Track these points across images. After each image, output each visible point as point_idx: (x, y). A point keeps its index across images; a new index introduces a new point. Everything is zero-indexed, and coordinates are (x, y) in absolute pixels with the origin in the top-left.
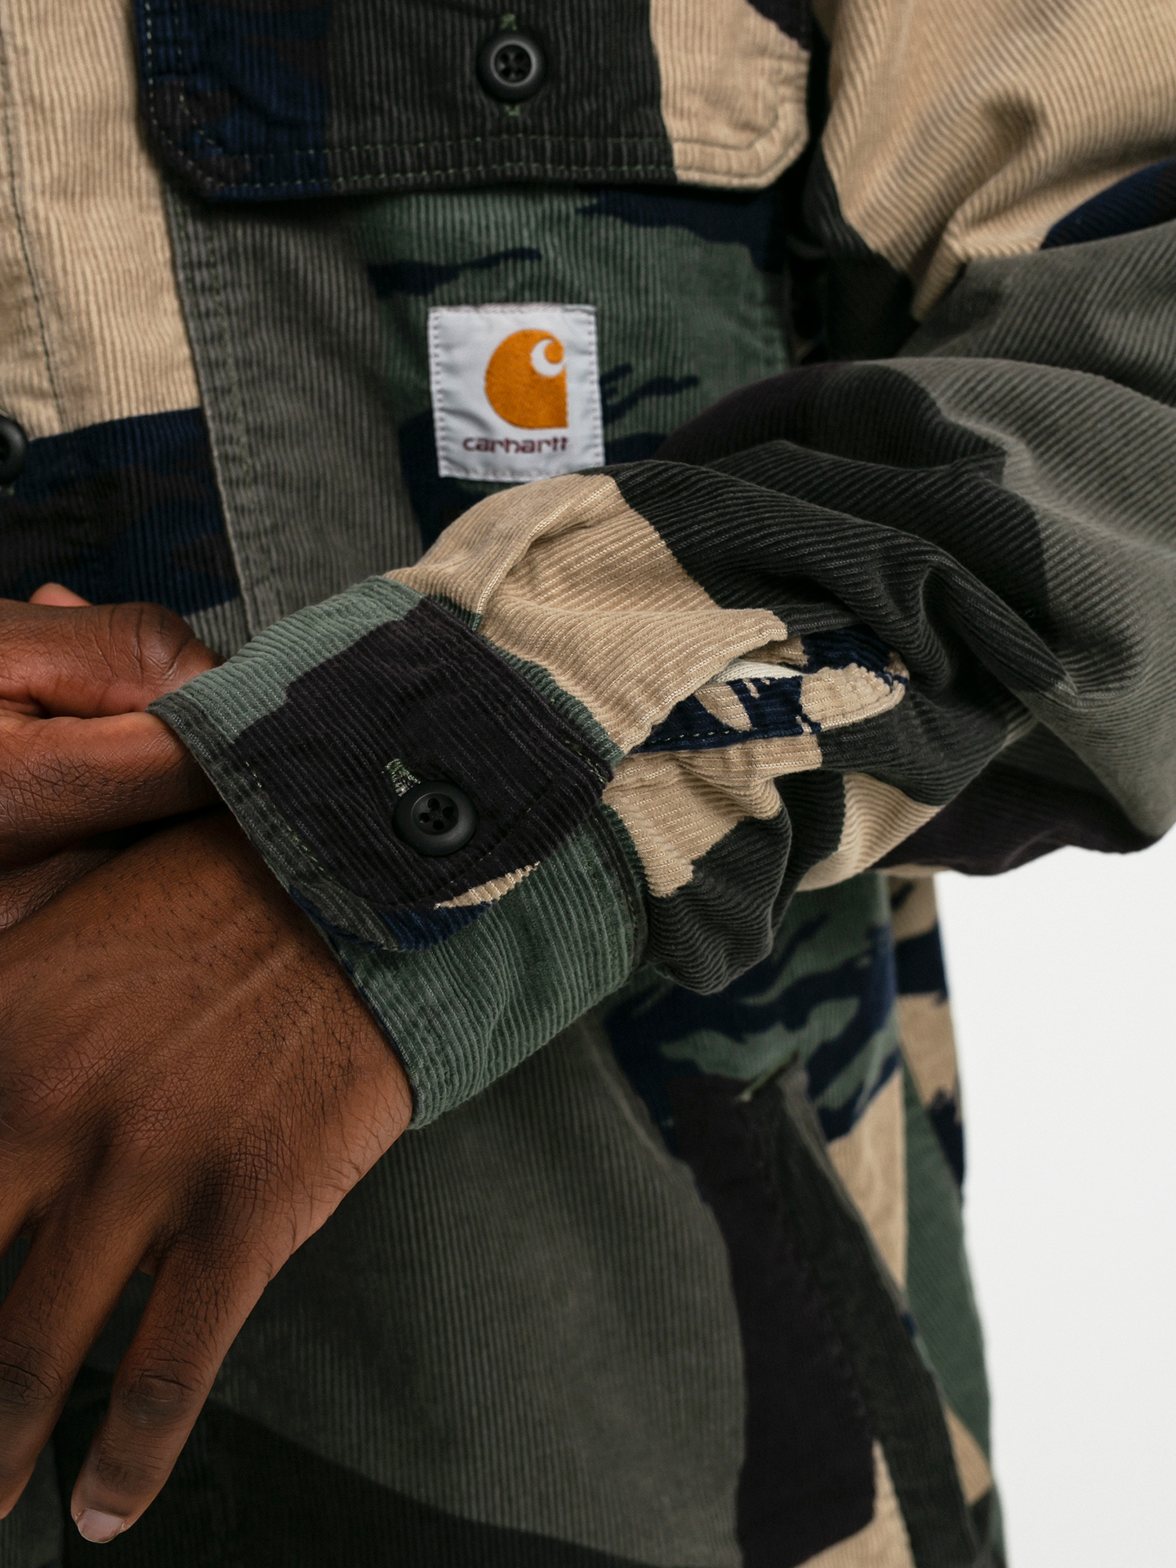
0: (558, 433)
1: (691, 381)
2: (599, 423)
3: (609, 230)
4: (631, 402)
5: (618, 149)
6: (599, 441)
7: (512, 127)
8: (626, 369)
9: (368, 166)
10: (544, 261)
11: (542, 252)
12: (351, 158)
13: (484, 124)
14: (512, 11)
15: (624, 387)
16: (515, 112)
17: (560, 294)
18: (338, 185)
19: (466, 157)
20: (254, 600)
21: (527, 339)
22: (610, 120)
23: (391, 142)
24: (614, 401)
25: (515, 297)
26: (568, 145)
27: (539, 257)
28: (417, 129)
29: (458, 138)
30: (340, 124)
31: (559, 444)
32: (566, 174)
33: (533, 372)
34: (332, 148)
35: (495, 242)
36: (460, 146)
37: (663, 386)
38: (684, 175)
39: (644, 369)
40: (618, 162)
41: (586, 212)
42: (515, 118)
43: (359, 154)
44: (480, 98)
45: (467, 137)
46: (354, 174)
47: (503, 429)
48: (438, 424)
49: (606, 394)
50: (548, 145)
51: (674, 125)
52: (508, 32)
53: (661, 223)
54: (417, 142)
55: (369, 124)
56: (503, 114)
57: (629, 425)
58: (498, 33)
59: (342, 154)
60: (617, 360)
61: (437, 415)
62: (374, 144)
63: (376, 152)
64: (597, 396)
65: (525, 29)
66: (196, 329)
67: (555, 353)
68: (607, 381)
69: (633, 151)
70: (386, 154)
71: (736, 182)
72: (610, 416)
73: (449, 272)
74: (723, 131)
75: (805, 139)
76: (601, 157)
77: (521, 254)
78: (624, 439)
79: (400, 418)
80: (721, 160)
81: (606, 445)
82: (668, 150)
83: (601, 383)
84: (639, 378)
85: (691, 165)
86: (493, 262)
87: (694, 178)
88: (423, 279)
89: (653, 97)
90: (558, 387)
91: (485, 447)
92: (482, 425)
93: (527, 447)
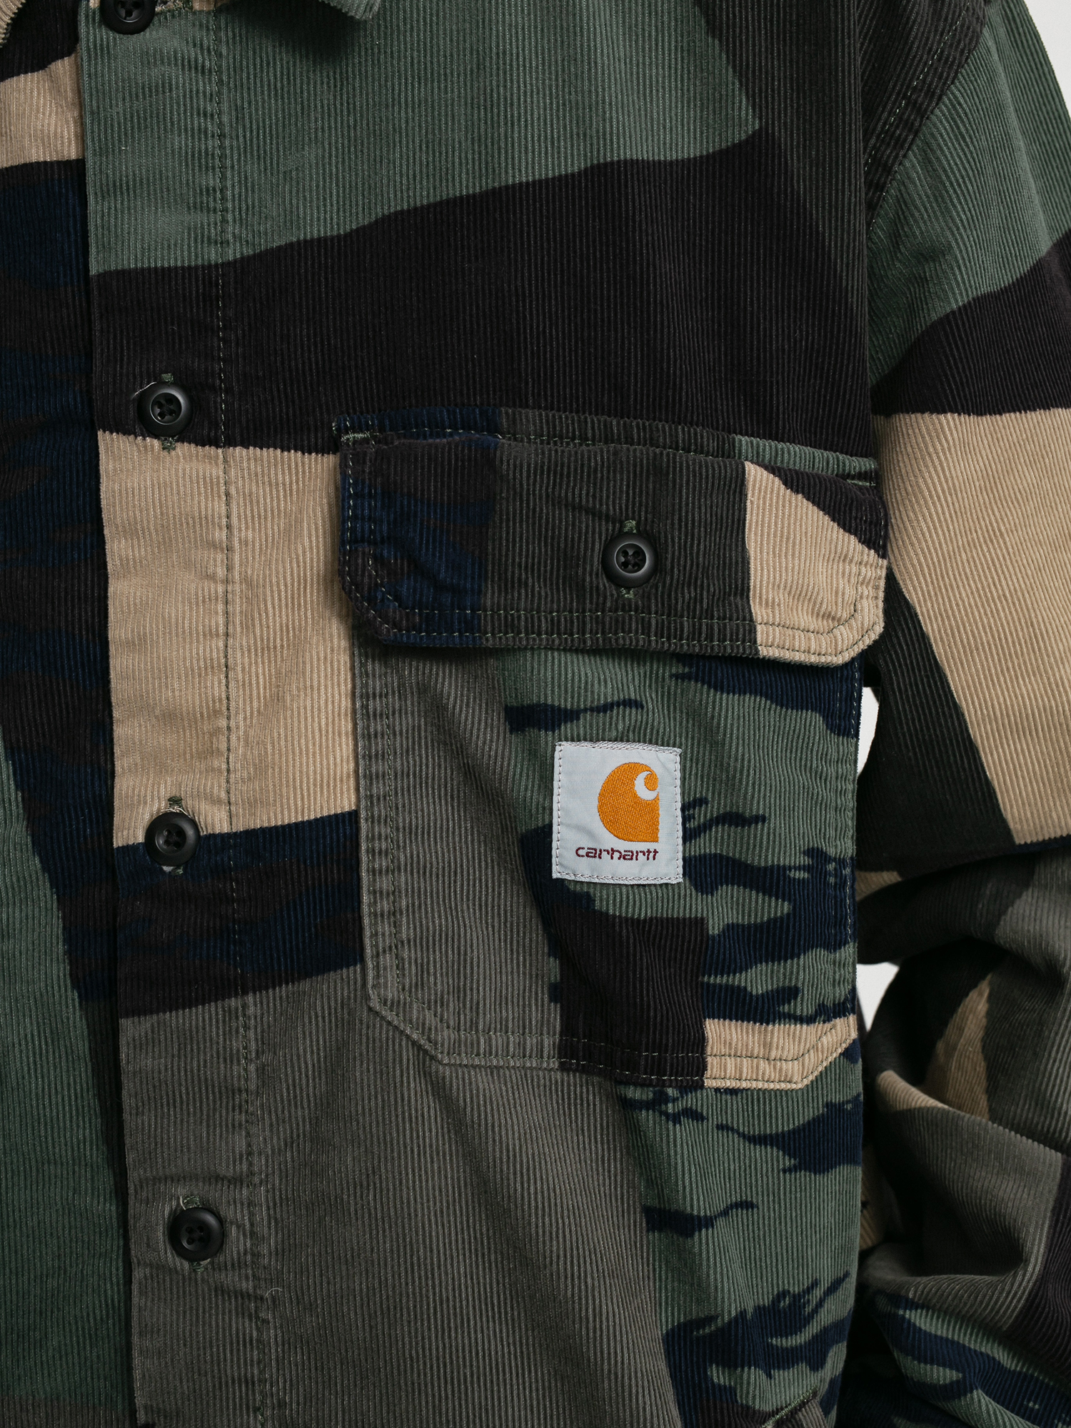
0: (651, 846)
2: (680, 841)
3: (697, 693)
4: (705, 827)
5: (710, 628)
6: (680, 855)
7: (627, 605)
8: (701, 802)
9: (511, 626)
10: (645, 710)
11: (644, 703)
12: (499, 619)
13: (604, 603)
14: (633, 519)
15: (701, 816)
16: (630, 595)
18: (487, 640)
19: (588, 626)
20: (376, 967)
21: (632, 770)
22: (705, 606)
23: (532, 610)
24: (692, 825)
25: (622, 738)
26: (669, 623)
27: (642, 707)
28: (552, 601)
29: (584, 611)
30: (493, 593)
31: (652, 855)
32: (666, 645)
33: (635, 796)
34: (485, 611)
35: (607, 693)
36: (585, 616)
37: (734, 819)
38: (765, 651)
40: (710, 637)
41: (681, 676)
42: (629, 600)
43: (506, 617)
44: (603, 582)
45: (590, 611)
46: (500, 632)
47: (611, 841)
48: (555, 837)
49: (686, 819)
50: (653, 622)
52: (629, 535)
54: (551, 612)
55: (516, 595)
56: (620, 596)
57: (704, 846)
58: (622, 535)
59: (492, 616)
60: (695, 794)
61: (555, 828)
62: (518, 611)
63: (519, 617)
64: (680, 820)
65: (642, 534)
66: (364, 748)
67: (651, 782)
68: (688, 810)
69: (722, 631)
70: (526, 619)
71: (814, 659)
72: (689, 836)
73: (571, 715)
74: (805, 620)
75: (879, 628)
76: (695, 634)
77: (628, 703)
78: (702, 859)
79: (522, 829)
80: (800, 640)
81: (684, 859)
82: (753, 630)
83: (683, 810)
84: (713, 809)
85: (770, 643)
86: (607, 709)
87: (774, 653)
88: (553, 719)
89: (744, 589)
90: (651, 809)
91: (594, 853)
92: (591, 834)
93: (628, 856)
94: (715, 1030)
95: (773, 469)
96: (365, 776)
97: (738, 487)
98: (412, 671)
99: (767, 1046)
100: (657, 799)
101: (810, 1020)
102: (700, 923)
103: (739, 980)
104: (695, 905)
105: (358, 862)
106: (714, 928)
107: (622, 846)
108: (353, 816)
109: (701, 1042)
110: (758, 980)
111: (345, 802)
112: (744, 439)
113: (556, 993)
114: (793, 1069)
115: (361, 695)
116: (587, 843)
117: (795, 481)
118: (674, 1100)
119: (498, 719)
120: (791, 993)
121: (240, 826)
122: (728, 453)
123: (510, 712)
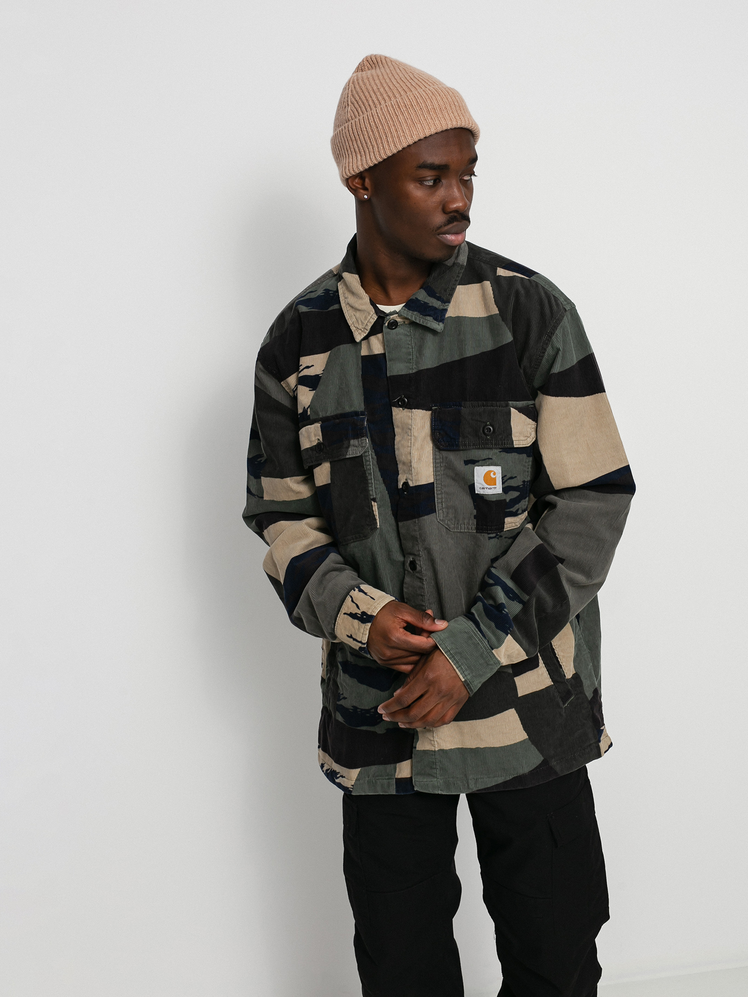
0: (495, 486)
1: (516, 477)
2: (501, 484)
3: (504, 454)
4: (507, 480)
5: (505, 443)
6: (501, 488)
7: (488, 440)
8: (506, 475)
9: (465, 445)
10: (493, 459)
13: (484, 439)
14: (488, 422)
15: (505, 479)
16: (489, 437)
17: (495, 464)
18: (460, 447)
19: (481, 444)
20: (439, 513)
21: (490, 472)
22: (503, 438)
23: (469, 441)
24: (503, 481)
25: (489, 465)
26: (497, 442)
28: (473, 440)
29: (479, 441)
30: (461, 439)
31: (496, 488)
32: (497, 446)
33: (491, 477)
35: (485, 457)
37: (511, 478)
38: (515, 446)
39: (509, 476)
40: (505, 445)
41: (500, 452)
43: (464, 443)
44: (483, 435)
45: (481, 441)
46: (463, 446)
47: (486, 486)
48: (475, 485)
50: (493, 442)
51: (514, 438)
52: (488, 425)
53: (512, 453)
54: (473, 442)
55: (465, 438)
56: (487, 437)
57: (506, 484)
58: (486, 425)
59: (461, 442)
60: (504, 474)
62: (466, 442)
64: (501, 480)
65: (491, 425)
66: (435, 469)
67: (494, 474)
69: (507, 443)
70: (468, 443)
71: (524, 446)
72: (503, 483)
73: (478, 461)
74: (522, 438)
75: (535, 438)
76: (502, 444)
77: (489, 459)
78: (505, 487)
79: (469, 484)
80: (521, 442)
81: (503, 488)
82: (513, 441)
83: (502, 478)
84: (508, 477)
85: (517, 444)
86: (485, 460)
87: (517, 446)
88: (474, 462)
89: (511, 434)
90: (495, 479)
91: (483, 488)
92: (483, 485)
94: (507, 520)
95: (516, 408)
96: (436, 475)
97: (509, 413)
98: (445, 454)
99: (515, 521)
100: (495, 478)
101: (521, 514)
103: (511, 509)
104: (504, 497)
105: (434, 492)
106: (508, 500)
107: (489, 487)
108: (433, 483)
109: (503, 522)
110: (515, 509)
111: (432, 481)
112: (511, 402)
113: (475, 517)
114: (518, 524)
115: (435, 459)
117: (520, 410)
118: (498, 535)
119: (463, 463)
120: (518, 510)
121: (414, 485)
122: (507, 405)
123: (464, 461)
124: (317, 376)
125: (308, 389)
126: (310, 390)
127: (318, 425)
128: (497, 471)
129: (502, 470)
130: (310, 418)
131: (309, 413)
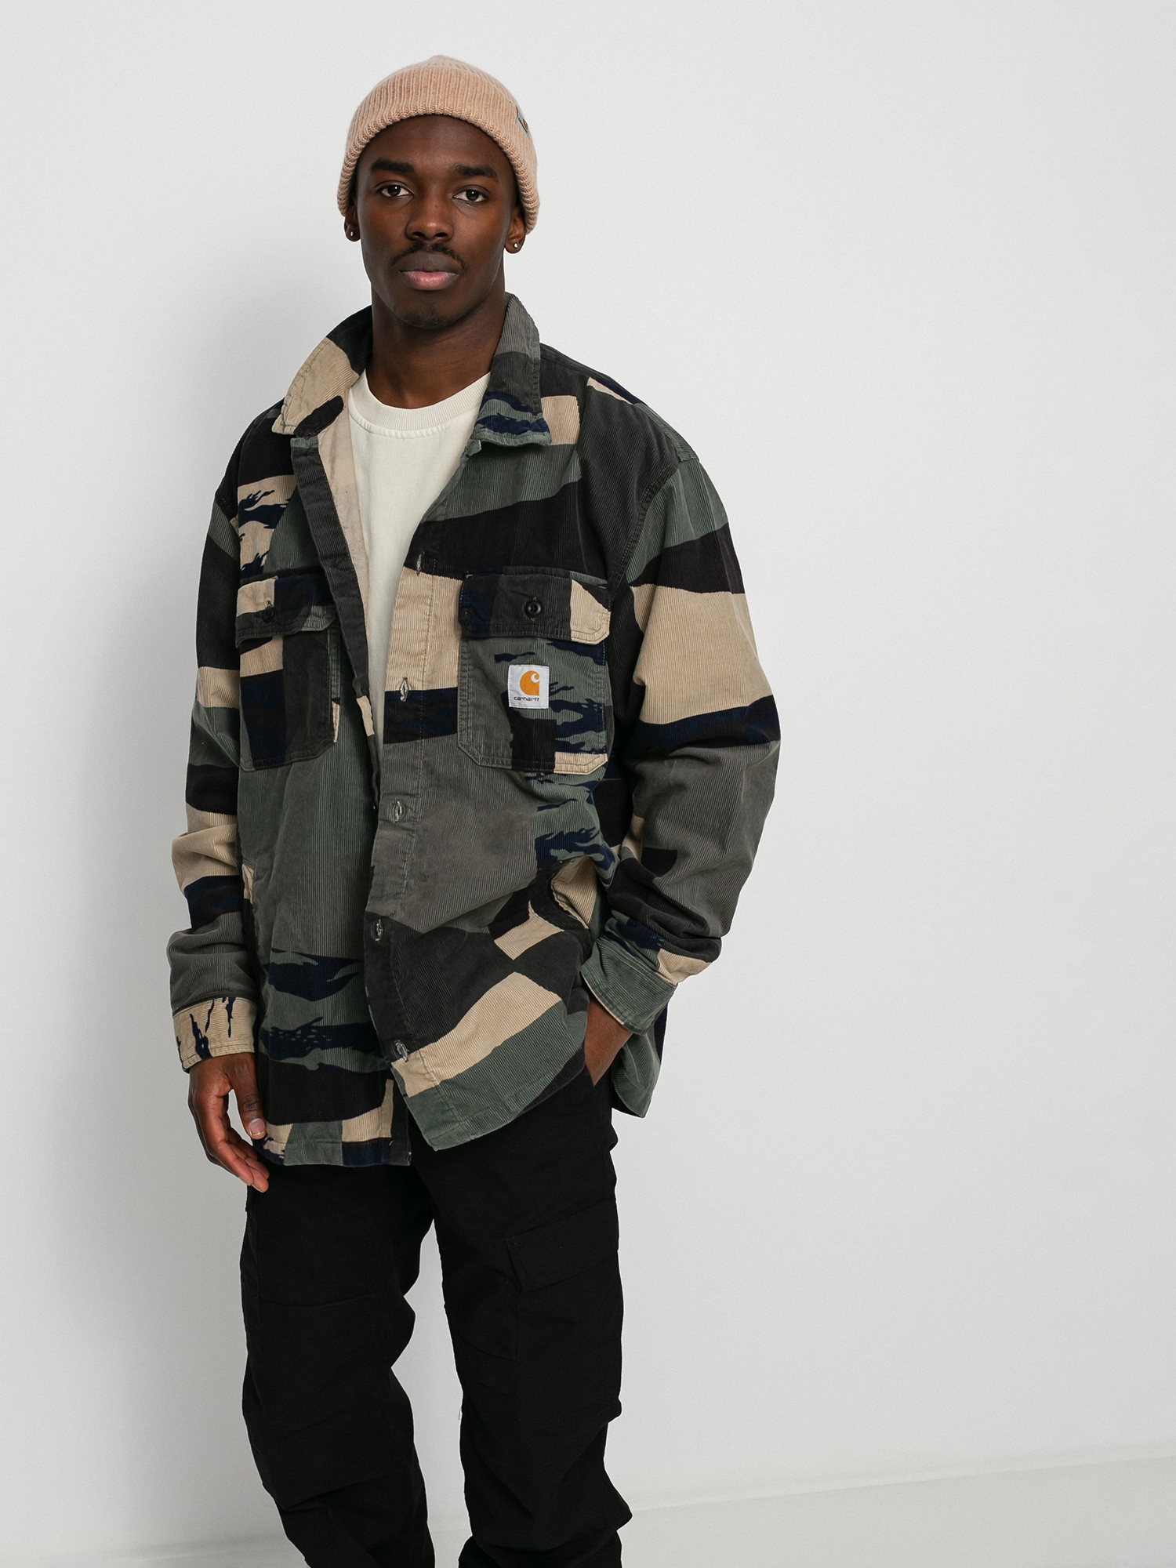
0: (537, 697)
1: (572, 688)
2: (548, 695)
3: (553, 649)
4: (558, 691)
5: (558, 632)
6: (548, 700)
7: (531, 624)
8: (556, 683)
9: (498, 630)
10: (537, 655)
11: (537, 653)
12: (494, 627)
13: (525, 623)
14: (536, 596)
15: (556, 687)
16: (533, 620)
17: (542, 664)
18: (491, 634)
19: (520, 629)
20: (461, 735)
21: (530, 673)
22: (556, 624)
23: (504, 625)
24: (552, 690)
25: (530, 664)
26: (545, 630)
27: (535, 654)
28: (509, 622)
29: (519, 625)
30: (494, 620)
31: (538, 700)
32: (543, 635)
33: (532, 681)
34: (491, 626)
35: (525, 650)
37: (566, 688)
38: (573, 639)
39: (561, 684)
40: (557, 634)
41: (549, 644)
43: (496, 627)
44: (525, 616)
45: (521, 625)
46: (493, 631)
47: (523, 695)
48: (509, 694)
49: (550, 689)
50: (539, 628)
51: (572, 627)
52: (534, 601)
53: (566, 650)
54: (509, 626)
55: (500, 619)
56: (530, 620)
57: (556, 697)
58: (532, 601)
60: (554, 680)
61: (509, 691)
62: (499, 625)
63: (500, 627)
64: (548, 688)
65: (539, 602)
67: (537, 677)
68: (551, 686)
69: (562, 632)
70: (502, 627)
71: (588, 642)
72: (551, 694)
73: (515, 657)
74: (585, 630)
75: (608, 633)
76: (552, 633)
77: (531, 653)
78: (555, 701)
79: (500, 692)
80: (585, 636)
81: (550, 701)
82: (570, 633)
83: (550, 685)
84: (559, 686)
85: (575, 637)
86: (524, 655)
87: (576, 640)
88: (508, 658)
89: (569, 620)
90: (538, 685)
91: (519, 699)
92: (518, 693)
93: (529, 700)
94: (558, 755)
95: (580, 583)
96: (461, 676)
97: (568, 589)
99: (576, 760)
100: (540, 682)
101: (590, 752)
102: (554, 721)
103: (567, 739)
104: (552, 716)
105: (457, 702)
106: (559, 723)
107: (527, 696)
108: (456, 688)
109: (553, 759)
110: (573, 739)
111: (455, 684)
112: (573, 572)
113: (512, 745)
114: (584, 768)
115: (461, 652)
116: (517, 696)
117: (587, 587)
118: (543, 777)
119: (493, 658)
120: (583, 744)
121: (425, 688)
122: (567, 576)
123: (496, 656)
124: (277, 506)
125: (263, 525)
126: (265, 527)
127: (272, 581)
128: (542, 675)
129: (550, 673)
130: (262, 570)
131: (263, 562)
